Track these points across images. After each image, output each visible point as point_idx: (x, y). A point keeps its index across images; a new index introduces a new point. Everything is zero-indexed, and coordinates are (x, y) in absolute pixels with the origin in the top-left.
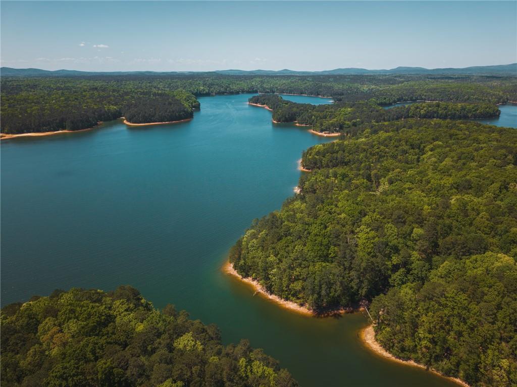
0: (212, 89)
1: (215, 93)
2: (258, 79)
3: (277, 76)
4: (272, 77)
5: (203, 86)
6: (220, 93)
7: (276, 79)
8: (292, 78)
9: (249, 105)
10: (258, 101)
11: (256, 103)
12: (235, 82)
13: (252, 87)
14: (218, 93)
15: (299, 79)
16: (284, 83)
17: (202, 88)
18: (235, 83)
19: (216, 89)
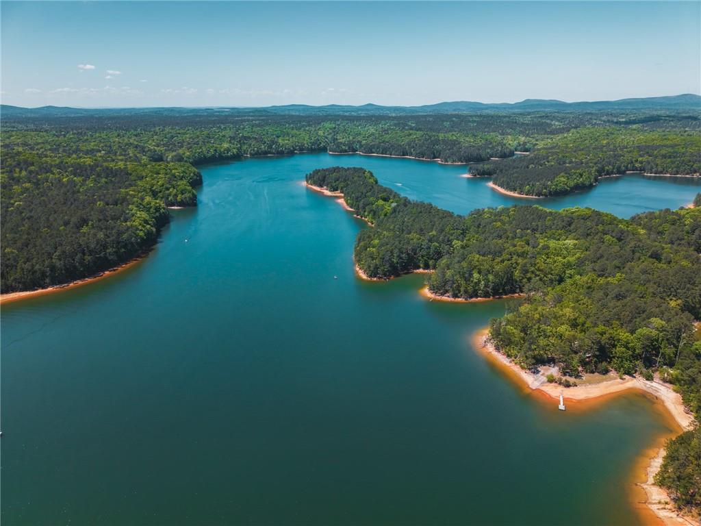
0: (245, 147)
1: (251, 154)
2: (328, 125)
3: (358, 118)
4: (351, 119)
5: (230, 142)
6: (260, 155)
7: (358, 124)
8: (383, 122)
9: (307, 189)
10: (324, 181)
11: (321, 186)
12: (290, 131)
13: (317, 142)
14: (256, 154)
15: (395, 125)
16: (373, 134)
17: (226, 145)
18: (288, 134)
19: (254, 146)
